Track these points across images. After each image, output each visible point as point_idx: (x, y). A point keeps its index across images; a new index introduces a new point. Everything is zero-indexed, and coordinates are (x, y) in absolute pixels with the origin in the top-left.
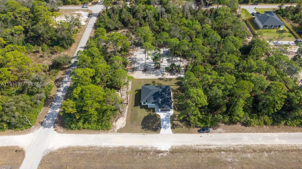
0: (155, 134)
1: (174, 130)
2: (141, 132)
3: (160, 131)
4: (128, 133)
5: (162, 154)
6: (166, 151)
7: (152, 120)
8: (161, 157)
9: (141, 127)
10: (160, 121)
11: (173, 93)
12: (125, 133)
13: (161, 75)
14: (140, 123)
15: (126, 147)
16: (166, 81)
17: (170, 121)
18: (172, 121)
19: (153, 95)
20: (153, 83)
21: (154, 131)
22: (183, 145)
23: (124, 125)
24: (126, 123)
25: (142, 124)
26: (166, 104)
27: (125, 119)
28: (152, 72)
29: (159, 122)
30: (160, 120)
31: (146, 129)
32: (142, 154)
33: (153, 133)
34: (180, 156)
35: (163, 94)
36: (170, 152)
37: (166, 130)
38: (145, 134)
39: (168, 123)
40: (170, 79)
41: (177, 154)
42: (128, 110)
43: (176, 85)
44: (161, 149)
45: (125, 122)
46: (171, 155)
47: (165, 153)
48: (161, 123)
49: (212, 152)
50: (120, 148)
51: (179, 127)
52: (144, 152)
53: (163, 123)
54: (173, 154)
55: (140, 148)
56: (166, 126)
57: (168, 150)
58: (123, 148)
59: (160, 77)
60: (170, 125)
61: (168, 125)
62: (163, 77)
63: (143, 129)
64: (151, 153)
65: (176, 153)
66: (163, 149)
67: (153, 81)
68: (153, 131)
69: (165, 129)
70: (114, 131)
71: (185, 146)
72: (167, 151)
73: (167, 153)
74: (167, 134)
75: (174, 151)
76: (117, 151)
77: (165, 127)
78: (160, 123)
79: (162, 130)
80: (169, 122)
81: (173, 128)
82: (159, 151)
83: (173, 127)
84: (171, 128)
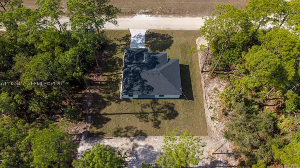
0: (152, 29)
1: (128, 34)
2: (173, 32)
4: (190, 30)
5: (145, 11)
6: (141, 14)
7: (158, 44)
8: (147, 8)
9: (173, 39)
10: (145, 43)
11: (118, 92)
12: (194, 30)
13: (137, 149)
15: (189, 17)
16: (128, 129)
17: (131, 43)
18: (128, 43)
19: (158, 63)
20: (160, 122)
21: (155, 33)
22: (119, 18)
23: (197, 40)
24: (196, 43)
25: (172, 42)
26: (136, 52)
29: (147, 42)
30: (146, 44)
31: (165, 36)
32: (168, 12)
33: (156, 30)
34: (124, 10)
35: (138, 67)
36: (135, 13)
37: (139, 33)
38: (167, 28)
39: (135, 41)
40: (117, 134)
41: (128, 12)
42: (198, 61)
43: (107, 116)
44: (146, 15)
45: (197, 43)
46: (134, 11)
47: (141, 12)
48: (144, 41)
50: (196, 16)
51: (119, 39)
52: (166, 13)
53: (142, 41)
54: (132, 11)
55: (170, 16)
56: (138, 38)
57: (138, 15)
58: (191, 16)
59: (142, 143)
60: (132, 39)
61: (135, 39)
62: (135, 141)
63: (169, 36)
64: (157, 12)
65: (129, 13)
66: (144, 16)
67: (159, 128)
69: (140, 34)
72: (139, 14)
73: (139, 13)
74: (137, 29)
75: (131, 13)
76: (198, 14)
77: (139, 36)
78: (146, 41)
79: (143, 33)
80: (133, 42)
81: (129, 36)
82: (148, 14)
84: (130, 35)
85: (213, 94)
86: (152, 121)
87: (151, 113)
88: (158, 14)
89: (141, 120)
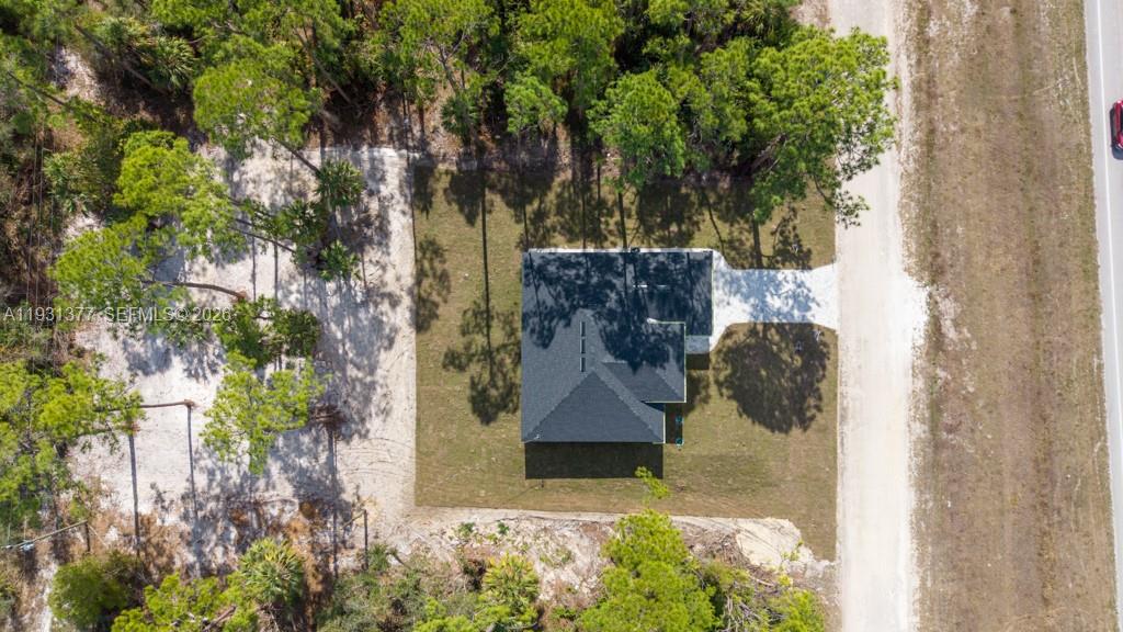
0: (840, 353)
1: (814, 256)
2: (828, 432)
3: (825, 331)
4: (839, 500)
5: (947, 325)
6: (933, 304)
7: (763, 373)
8: (965, 330)
9: (796, 432)
10: (767, 326)
12: (839, 516)
13: (385, 306)
14: (778, 437)
15: (914, 504)
16: (443, 278)
17: (765, 272)
18: (765, 261)
20: (462, 369)
21: (827, 362)
22: (901, 215)
23: (786, 523)
24: (772, 516)
25: (782, 426)
26: (690, 292)
27: (746, 524)
28: (352, 372)
29: (773, 331)
30: (760, 328)
31: (812, 401)
32: (947, 418)
33: (836, 368)
34: (953, 234)
36: (933, 282)
37: (818, 299)
38: (844, 409)
39: (778, 286)
40: (428, 250)
41: (943, 253)
42: (682, 511)
43: (479, 216)
44: (922, 327)
45: (769, 520)
46: (949, 276)
47: (942, 307)
48: (776, 321)
49: (930, 80)
50: (920, 536)
51: (790, 228)
52: (940, 411)
53: (778, 313)
54: (947, 268)
55: (920, 429)
56: (795, 297)
57: (923, 295)
58: (921, 515)
59: (400, 318)
60: (787, 275)
61: (788, 287)
62: (407, 301)
63: (812, 418)
64: (941, 373)
65: (937, 255)
66: (922, 318)
68: (824, 368)
69: (813, 305)
70: (828, 580)
71: (903, 207)
72: (930, 295)
73: (939, 299)
74: (841, 291)
75: (933, 265)
76: (936, 544)
77: (803, 301)
78: (780, 327)
79: (820, 317)
80: (772, 280)
81: (803, 261)
82: (928, 337)
83: (796, 255)
84: (806, 267)
85: (553, 545)
86: (467, 348)
87: (489, 343)
88: (934, 379)
89: (470, 313)
